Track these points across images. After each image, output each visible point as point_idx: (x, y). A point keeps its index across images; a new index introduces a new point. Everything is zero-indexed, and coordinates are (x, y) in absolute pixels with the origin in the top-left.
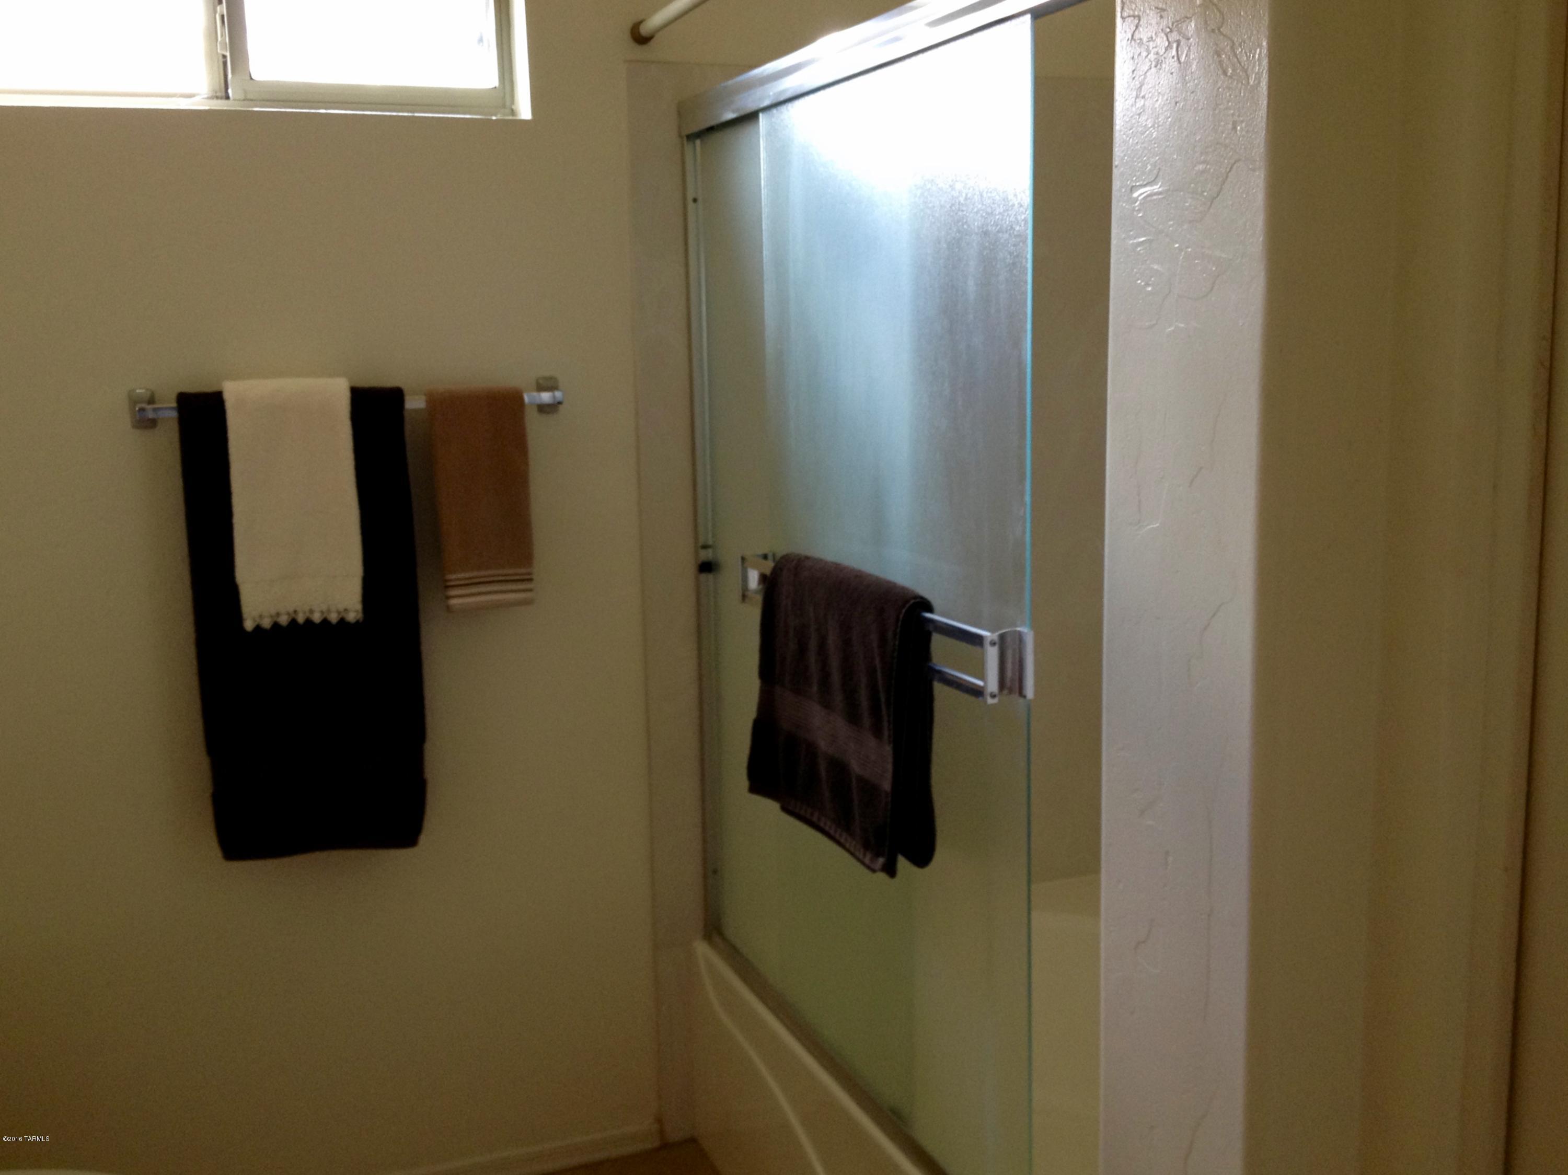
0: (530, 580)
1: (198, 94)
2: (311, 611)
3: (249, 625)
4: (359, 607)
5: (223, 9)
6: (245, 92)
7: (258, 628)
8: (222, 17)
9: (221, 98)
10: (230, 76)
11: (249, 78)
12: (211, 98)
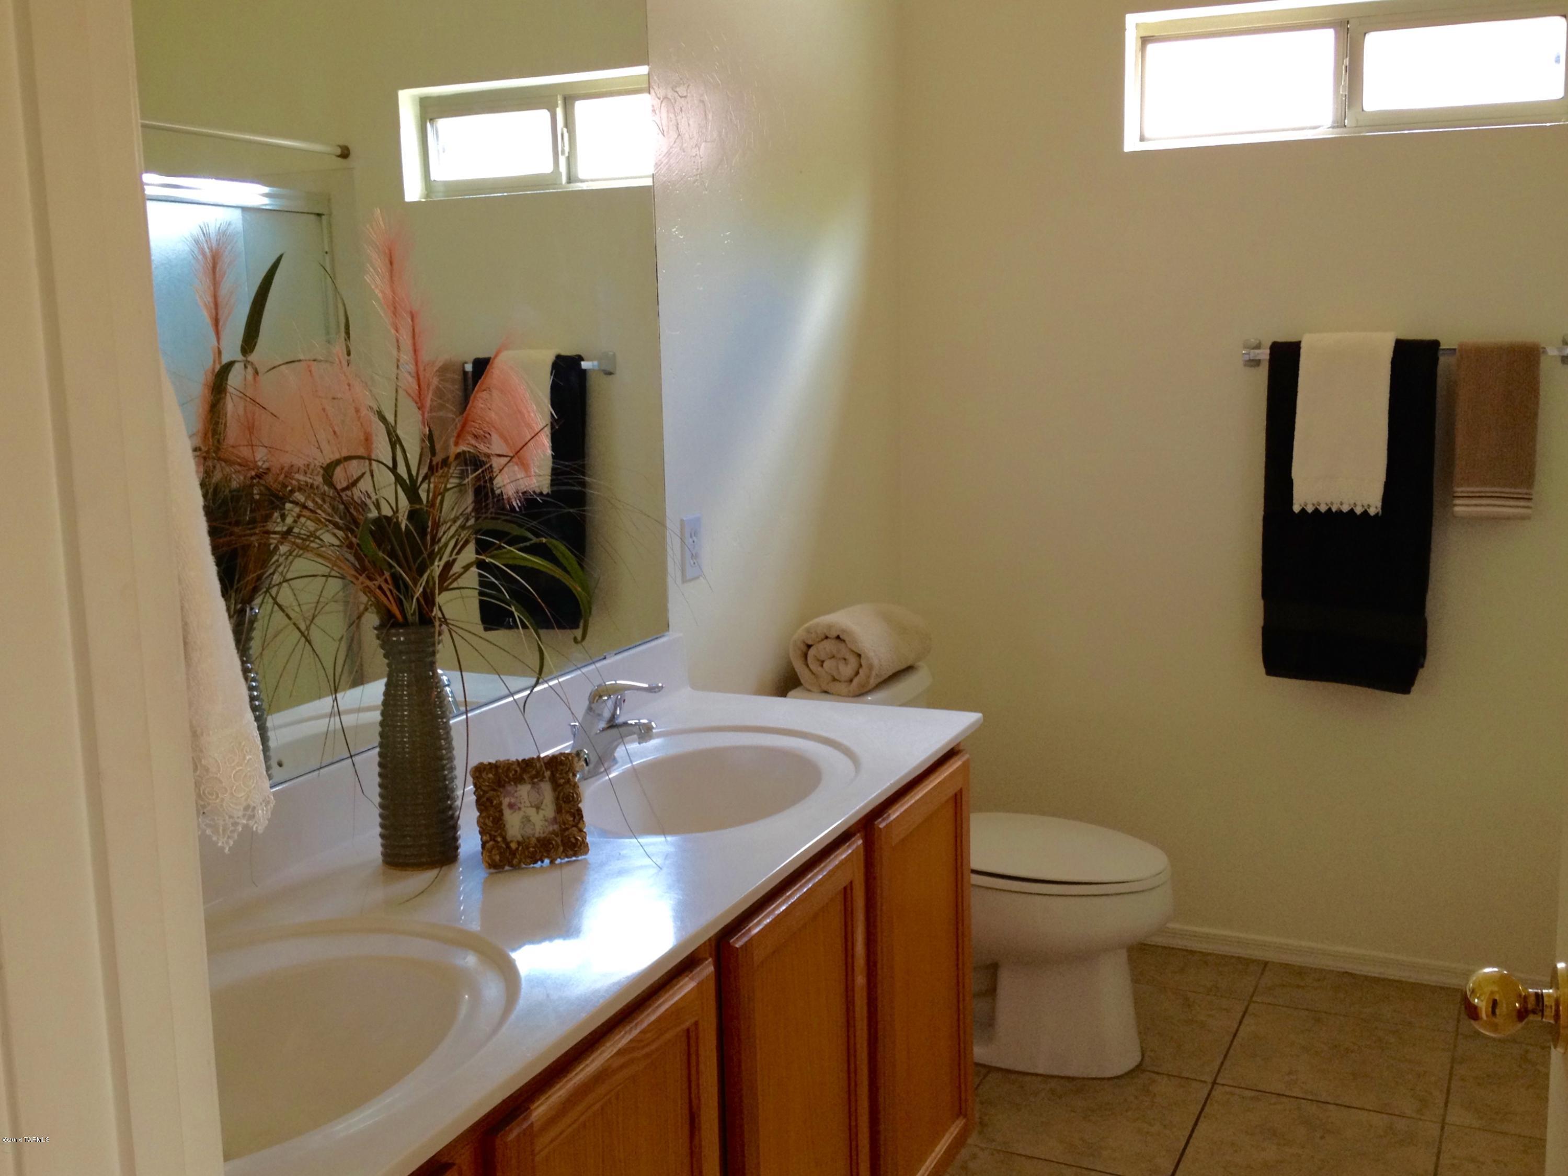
0: (1530, 499)
1: (1322, 126)
2: (1342, 504)
3: (1296, 508)
4: (1379, 504)
5: (1347, 61)
6: (1357, 120)
7: (1303, 511)
8: (1346, 67)
9: (1341, 127)
10: (1347, 110)
11: (1361, 110)
12: (1333, 127)
